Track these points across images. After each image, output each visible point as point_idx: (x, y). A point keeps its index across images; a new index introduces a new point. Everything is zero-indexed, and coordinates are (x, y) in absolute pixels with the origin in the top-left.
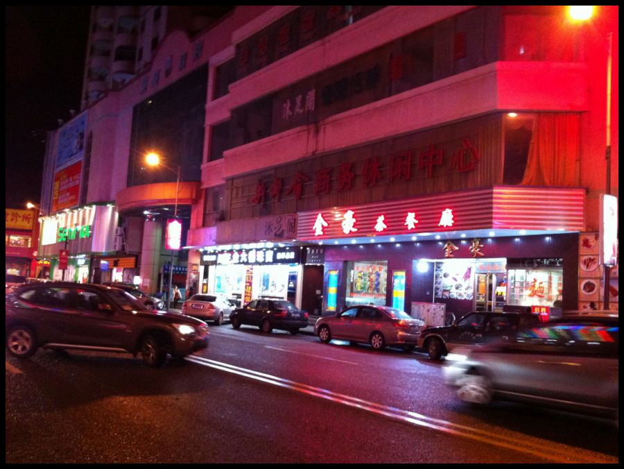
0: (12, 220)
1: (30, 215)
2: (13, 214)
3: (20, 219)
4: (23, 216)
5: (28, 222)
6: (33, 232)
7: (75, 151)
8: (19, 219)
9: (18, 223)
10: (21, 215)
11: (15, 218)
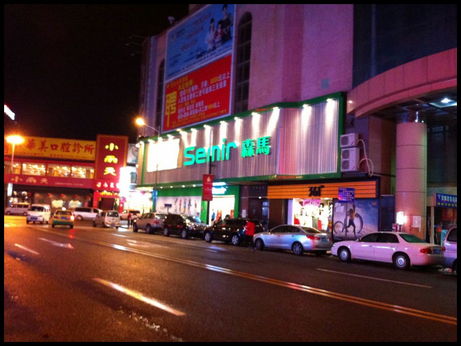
0: (74, 151)
1: (92, 145)
2: (75, 144)
3: (82, 150)
4: (86, 147)
5: (91, 153)
6: (96, 162)
7: (210, 47)
8: (80, 149)
9: (80, 153)
10: (83, 146)
11: (77, 148)
